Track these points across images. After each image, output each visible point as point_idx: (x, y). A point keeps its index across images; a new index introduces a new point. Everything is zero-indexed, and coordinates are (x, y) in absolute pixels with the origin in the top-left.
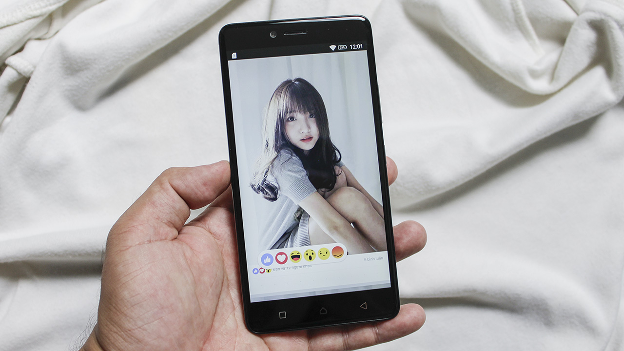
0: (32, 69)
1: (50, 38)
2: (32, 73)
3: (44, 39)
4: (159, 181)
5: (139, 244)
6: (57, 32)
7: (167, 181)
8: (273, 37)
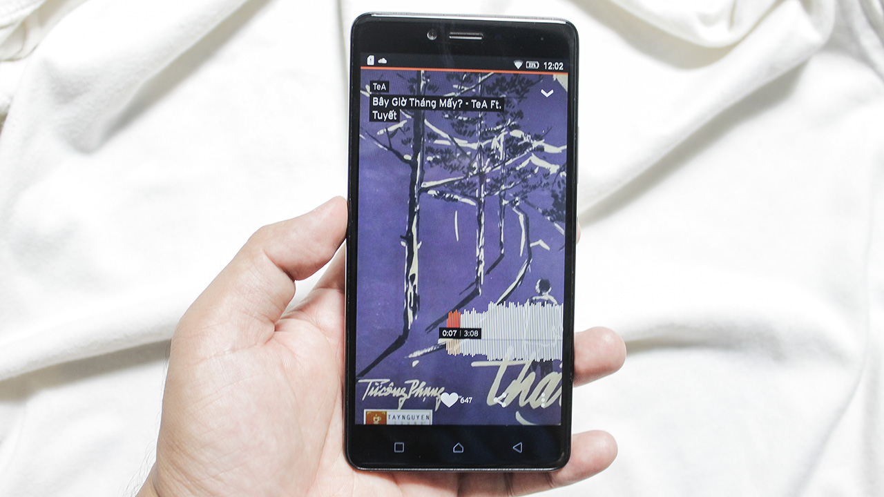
0: (8, 102)
1: (26, 57)
2: (9, 107)
3: (18, 59)
4: (247, 251)
5: (215, 356)
6: (35, 48)
7: (261, 251)
8: (432, 38)
